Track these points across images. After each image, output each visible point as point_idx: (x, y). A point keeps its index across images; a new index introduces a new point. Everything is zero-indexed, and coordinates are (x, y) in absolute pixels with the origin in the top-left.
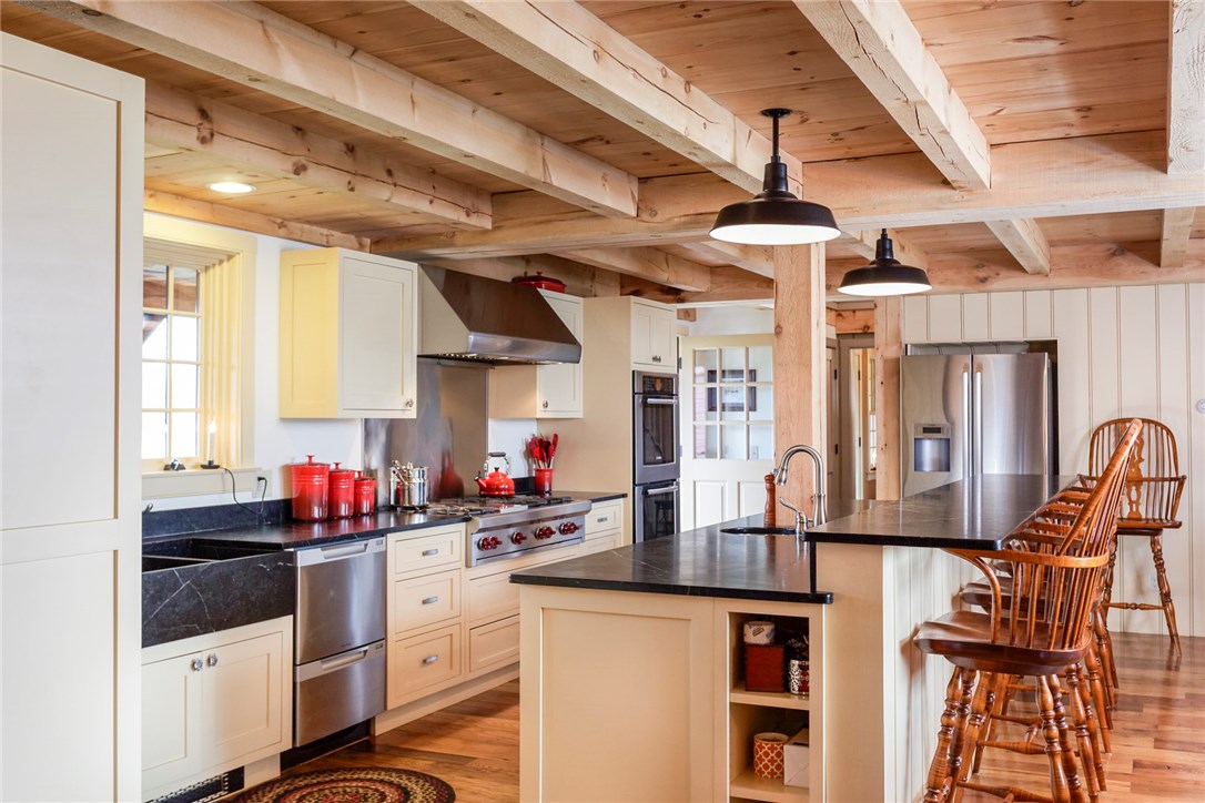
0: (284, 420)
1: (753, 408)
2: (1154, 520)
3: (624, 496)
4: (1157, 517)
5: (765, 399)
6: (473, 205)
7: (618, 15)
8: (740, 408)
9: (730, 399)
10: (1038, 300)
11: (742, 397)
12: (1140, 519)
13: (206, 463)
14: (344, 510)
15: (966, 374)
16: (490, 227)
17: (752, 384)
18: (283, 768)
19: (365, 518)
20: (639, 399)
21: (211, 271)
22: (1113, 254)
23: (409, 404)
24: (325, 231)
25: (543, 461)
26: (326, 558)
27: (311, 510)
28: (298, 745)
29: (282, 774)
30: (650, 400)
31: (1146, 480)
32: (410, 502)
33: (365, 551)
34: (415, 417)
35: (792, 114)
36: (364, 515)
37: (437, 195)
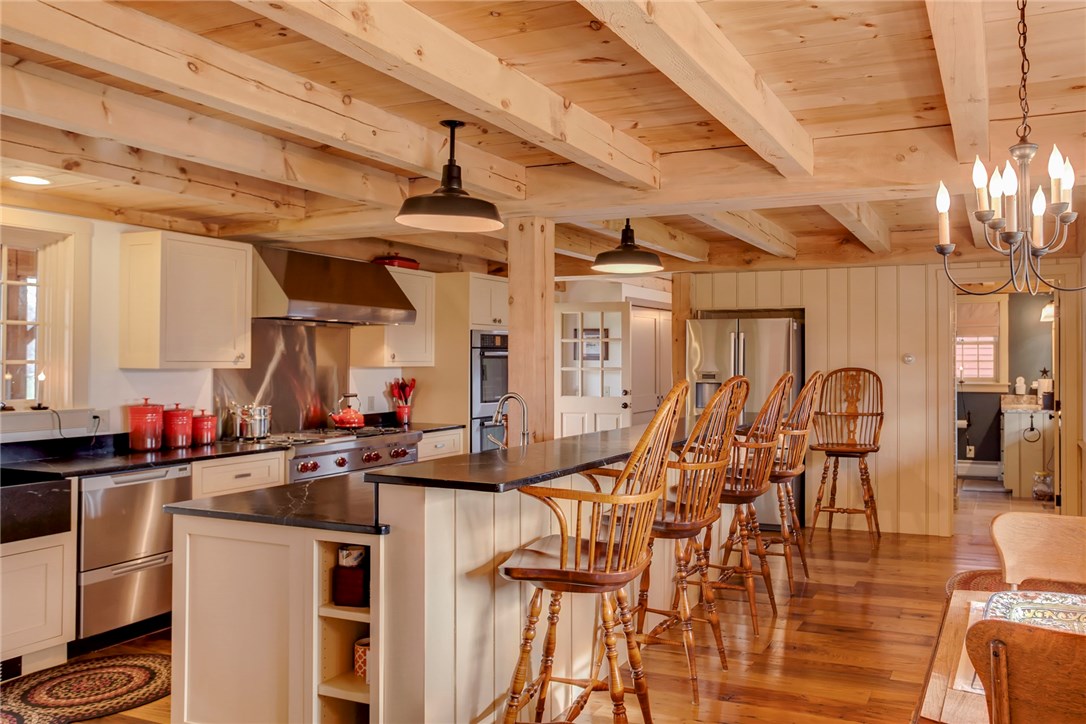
0: (125, 370)
1: (606, 358)
2: (866, 445)
3: (464, 427)
4: (867, 443)
5: (616, 350)
6: (283, 199)
7: (211, 32)
8: (596, 358)
9: (587, 351)
10: (791, 276)
11: (598, 350)
12: (856, 445)
13: (36, 405)
14: (181, 441)
15: (733, 334)
16: (303, 216)
17: (606, 340)
18: (69, 657)
19: (205, 448)
20: (477, 352)
21: (48, 249)
22: (842, 243)
23: (242, 357)
24: (167, 218)
25: (401, 399)
26: (116, 483)
27: (144, 441)
28: (82, 637)
29: (68, 662)
30: (487, 354)
31: (860, 415)
32: (252, 434)
33: (165, 476)
34: (249, 367)
35: (467, 126)
36: (204, 445)
37: (239, 189)
